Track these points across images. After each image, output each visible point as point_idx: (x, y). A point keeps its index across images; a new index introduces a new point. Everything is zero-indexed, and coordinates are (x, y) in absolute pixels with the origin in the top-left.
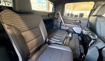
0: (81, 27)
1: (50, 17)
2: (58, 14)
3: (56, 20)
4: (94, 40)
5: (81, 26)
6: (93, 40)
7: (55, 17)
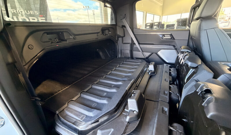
0: (176, 49)
1: (106, 35)
2: (124, 26)
3: (120, 39)
4: (193, 68)
5: (174, 46)
6: (191, 69)
7: (118, 33)
